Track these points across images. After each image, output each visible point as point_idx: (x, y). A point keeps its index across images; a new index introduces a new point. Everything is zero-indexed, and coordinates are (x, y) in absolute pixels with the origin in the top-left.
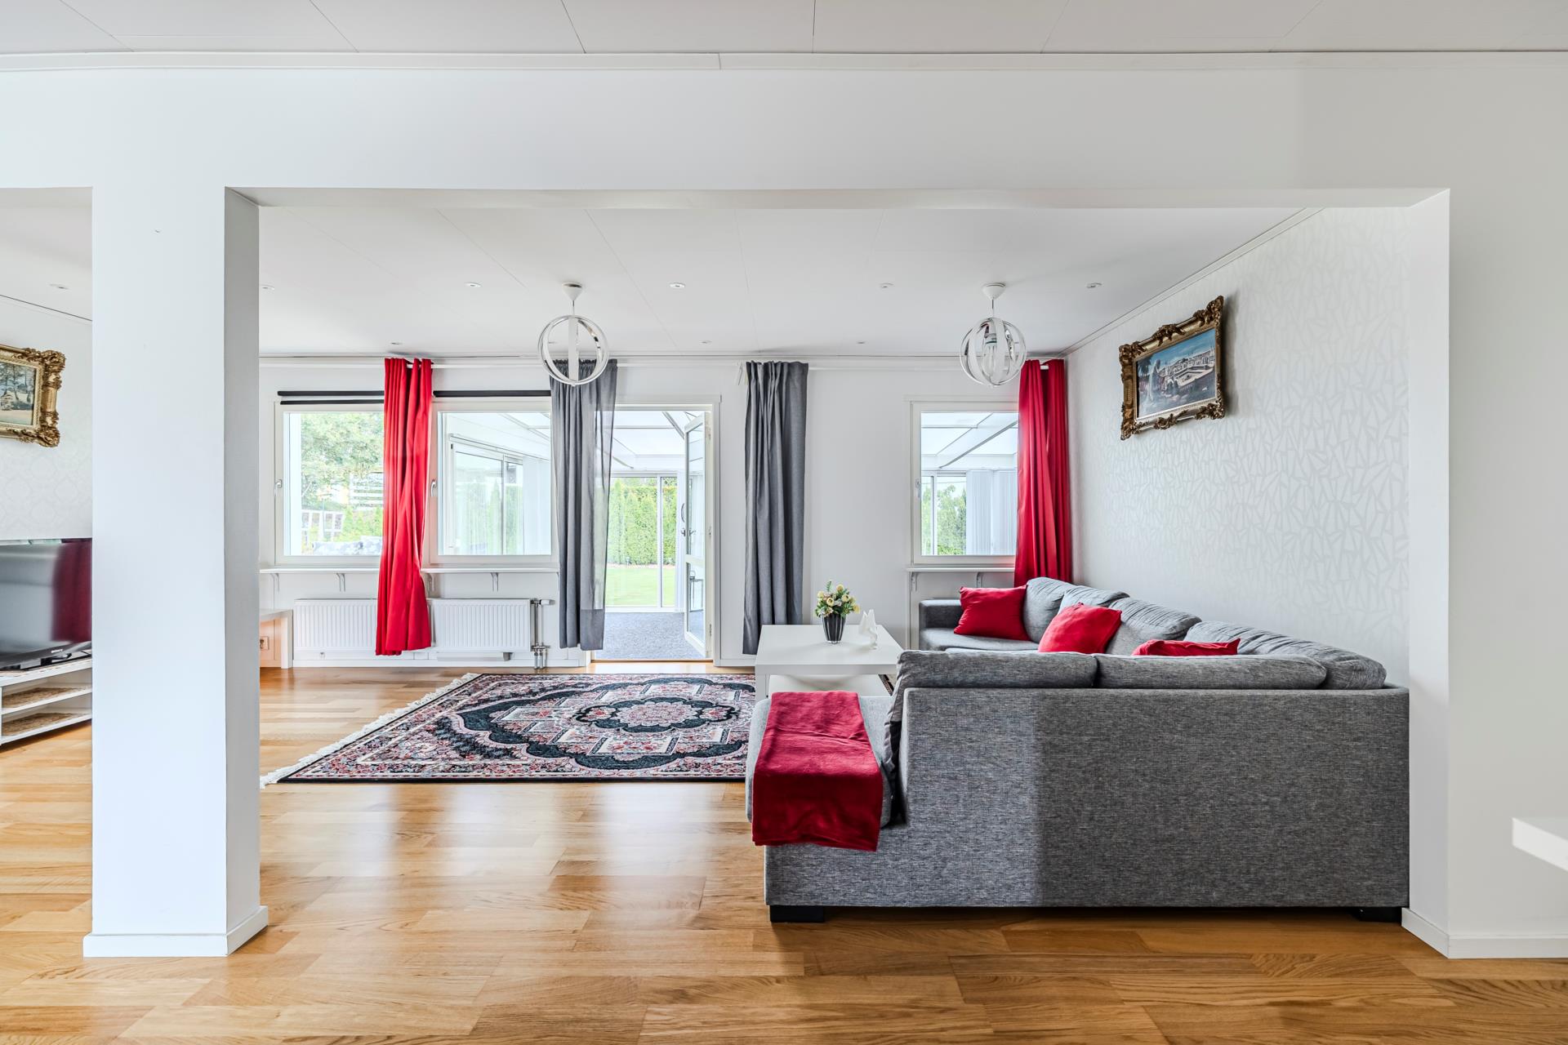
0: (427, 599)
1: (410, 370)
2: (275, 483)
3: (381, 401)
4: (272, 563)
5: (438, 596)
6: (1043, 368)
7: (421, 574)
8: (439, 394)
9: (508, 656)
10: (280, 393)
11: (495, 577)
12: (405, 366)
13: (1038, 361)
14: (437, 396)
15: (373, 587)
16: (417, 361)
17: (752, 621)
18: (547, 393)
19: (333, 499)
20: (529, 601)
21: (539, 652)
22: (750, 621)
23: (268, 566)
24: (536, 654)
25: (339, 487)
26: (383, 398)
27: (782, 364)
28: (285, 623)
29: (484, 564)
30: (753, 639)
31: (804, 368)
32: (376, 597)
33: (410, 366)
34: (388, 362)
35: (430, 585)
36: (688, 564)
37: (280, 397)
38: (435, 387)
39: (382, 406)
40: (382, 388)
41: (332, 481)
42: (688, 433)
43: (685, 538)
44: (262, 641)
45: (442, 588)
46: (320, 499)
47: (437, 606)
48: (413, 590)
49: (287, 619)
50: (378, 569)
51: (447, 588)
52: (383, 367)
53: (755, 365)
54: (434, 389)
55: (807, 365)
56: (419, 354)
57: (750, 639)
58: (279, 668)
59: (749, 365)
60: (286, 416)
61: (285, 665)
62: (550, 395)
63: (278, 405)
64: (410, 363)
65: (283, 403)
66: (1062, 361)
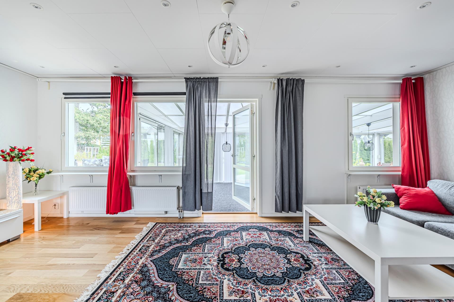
0: (130, 186)
1: (122, 83)
2: (62, 134)
3: (109, 97)
4: (60, 170)
5: (134, 185)
6: (413, 81)
7: (127, 176)
8: (135, 94)
9: (166, 212)
10: (64, 94)
11: (160, 177)
12: (120, 80)
13: (411, 78)
14: (134, 95)
15: (105, 181)
16: (125, 77)
17: (280, 197)
18: (184, 94)
19: (95, 144)
20: (176, 187)
21: (180, 211)
22: (278, 197)
23: (58, 171)
24: (179, 212)
25: (97, 140)
26: (110, 96)
27: (294, 79)
28: (65, 197)
29: (155, 171)
30: (280, 206)
31: (303, 81)
32: (107, 185)
33: (123, 81)
34: (112, 78)
35: (131, 180)
36: (234, 168)
37: (64, 95)
38: (134, 91)
39: (110, 99)
40: (110, 91)
41: (95, 138)
42: (234, 115)
43: (233, 158)
44: (55, 205)
45: (136, 183)
46: (92, 143)
47: (134, 190)
48: (124, 184)
49: (66, 195)
50: (107, 173)
51: (139, 182)
52: (110, 81)
53: (282, 80)
54: (133, 92)
55: (304, 80)
56: (127, 74)
57: (279, 205)
58: (62, 218)
59: (278, 80)
60: (66, 104)
61: (65, 217)
62: (186, 95)
63: (63, 99)
64: (122, 79)
65: (65, 98)
66: (422, 78)
